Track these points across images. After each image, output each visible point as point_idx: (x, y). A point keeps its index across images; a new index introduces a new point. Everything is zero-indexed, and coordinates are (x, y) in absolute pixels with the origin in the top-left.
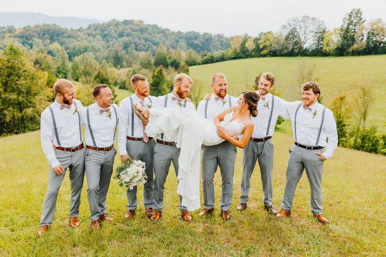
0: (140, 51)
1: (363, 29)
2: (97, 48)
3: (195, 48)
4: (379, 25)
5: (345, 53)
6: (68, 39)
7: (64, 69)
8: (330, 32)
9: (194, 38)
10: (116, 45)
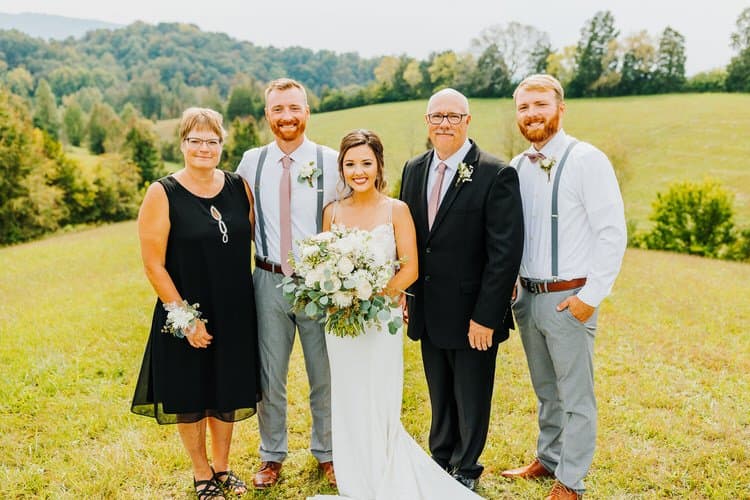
0: (195, 86)
1: (616, 47)
2: (106, 80)
3: (305, 81)
4: (644, 41)
5: (584, 92)
6: (46, 61)
7: (47, 122)
8: (558, 53)
9: (300, 60)
10: (145, 73)
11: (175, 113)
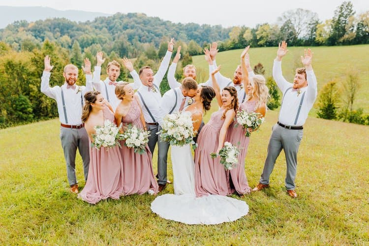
0: (144, 43)
1: (353, 20)
2: (104, 40)
3: (195, 39)
4: (368, 16)
5: (336, 43)
6: (77, 32)
7: (77, 60)
8: (323, 23)
9: (193, 29)
10: (121, 37)
11: (135, 55)
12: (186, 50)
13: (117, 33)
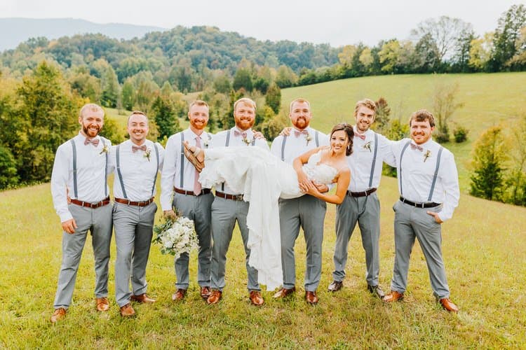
0: (215, 69)
2: (156, 66)
3: (290, 64)
5: (500, 68)
6: (118, 54)
7: (112, 94)
8: (480, 38)
9: (288, 50)
10: (181, 61)
11: (200, 87)
12: (275, 79)
13: (176, 55)
